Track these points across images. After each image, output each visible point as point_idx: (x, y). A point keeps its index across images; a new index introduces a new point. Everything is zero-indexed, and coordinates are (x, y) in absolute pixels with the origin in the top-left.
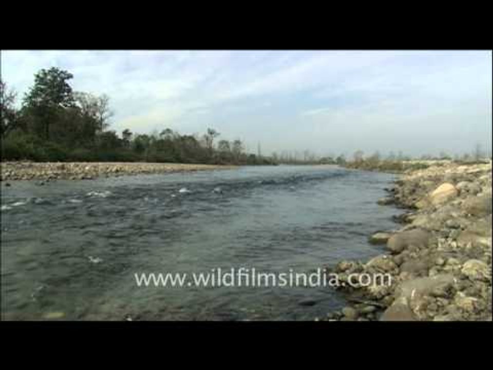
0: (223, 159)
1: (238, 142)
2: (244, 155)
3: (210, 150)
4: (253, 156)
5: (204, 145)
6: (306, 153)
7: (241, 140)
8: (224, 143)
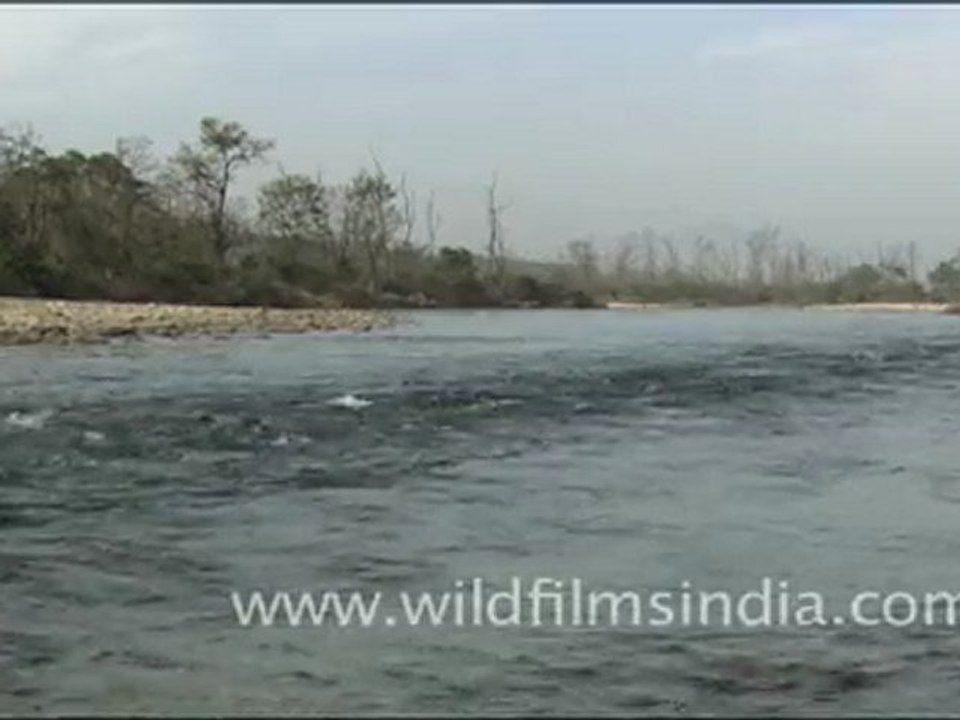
0: (289, 273)
1: (372, 190)
2: (407, 253)
3: (219, 230)
4: (457, 259)
5: (183, 204)
6: (759, 244)
7: (393, 180)
8: (295, 193)
